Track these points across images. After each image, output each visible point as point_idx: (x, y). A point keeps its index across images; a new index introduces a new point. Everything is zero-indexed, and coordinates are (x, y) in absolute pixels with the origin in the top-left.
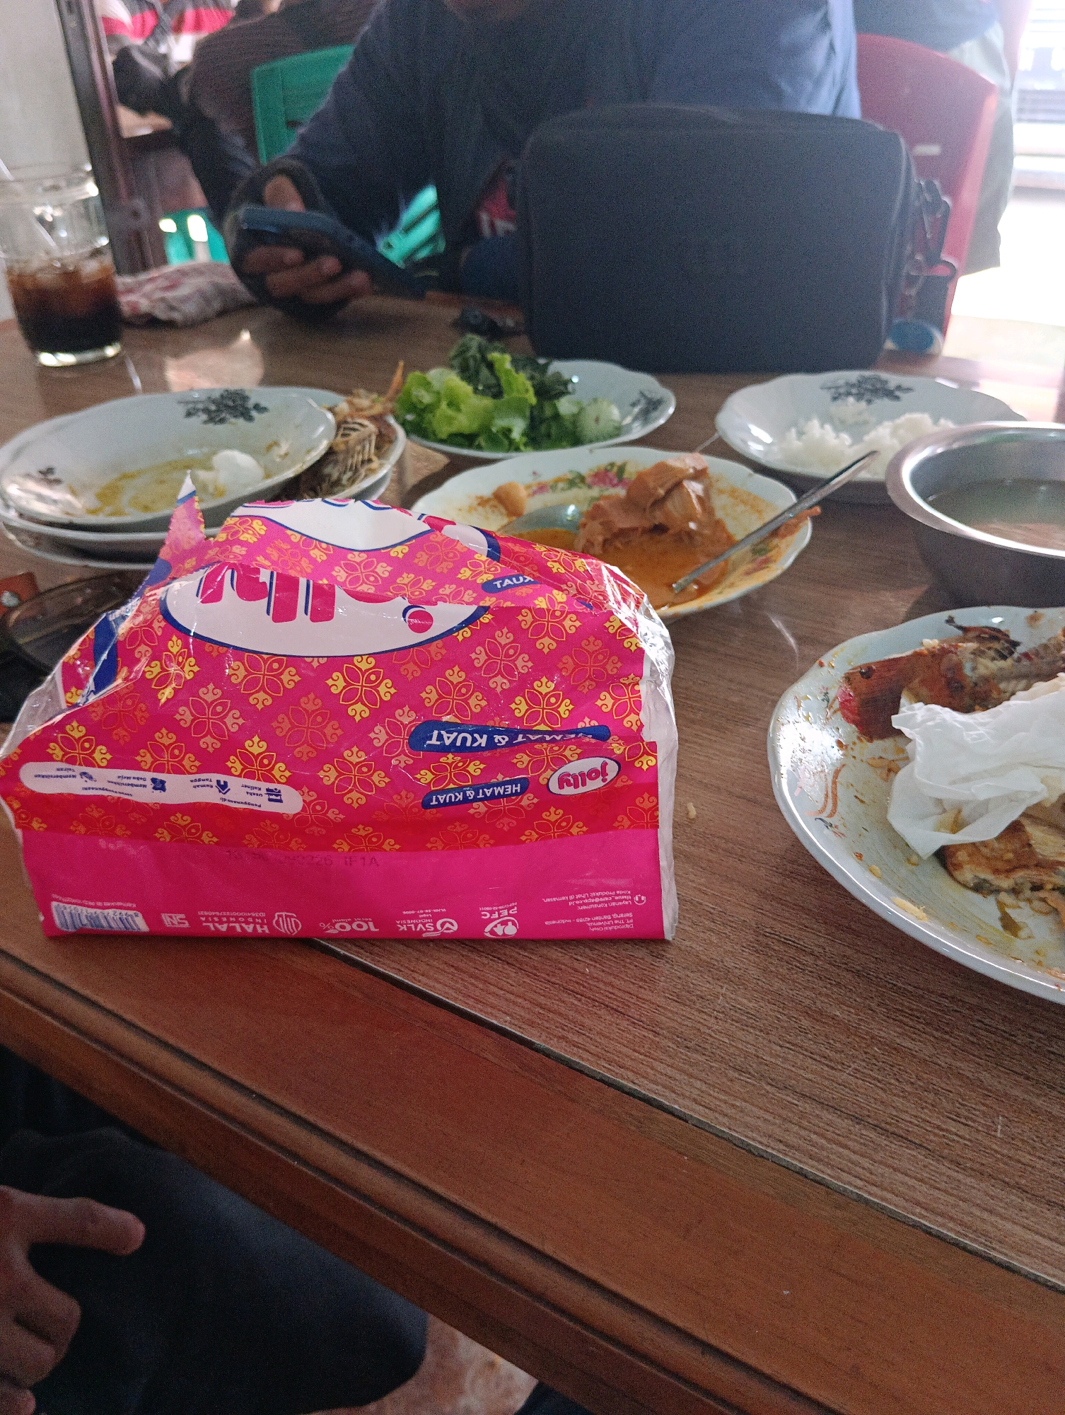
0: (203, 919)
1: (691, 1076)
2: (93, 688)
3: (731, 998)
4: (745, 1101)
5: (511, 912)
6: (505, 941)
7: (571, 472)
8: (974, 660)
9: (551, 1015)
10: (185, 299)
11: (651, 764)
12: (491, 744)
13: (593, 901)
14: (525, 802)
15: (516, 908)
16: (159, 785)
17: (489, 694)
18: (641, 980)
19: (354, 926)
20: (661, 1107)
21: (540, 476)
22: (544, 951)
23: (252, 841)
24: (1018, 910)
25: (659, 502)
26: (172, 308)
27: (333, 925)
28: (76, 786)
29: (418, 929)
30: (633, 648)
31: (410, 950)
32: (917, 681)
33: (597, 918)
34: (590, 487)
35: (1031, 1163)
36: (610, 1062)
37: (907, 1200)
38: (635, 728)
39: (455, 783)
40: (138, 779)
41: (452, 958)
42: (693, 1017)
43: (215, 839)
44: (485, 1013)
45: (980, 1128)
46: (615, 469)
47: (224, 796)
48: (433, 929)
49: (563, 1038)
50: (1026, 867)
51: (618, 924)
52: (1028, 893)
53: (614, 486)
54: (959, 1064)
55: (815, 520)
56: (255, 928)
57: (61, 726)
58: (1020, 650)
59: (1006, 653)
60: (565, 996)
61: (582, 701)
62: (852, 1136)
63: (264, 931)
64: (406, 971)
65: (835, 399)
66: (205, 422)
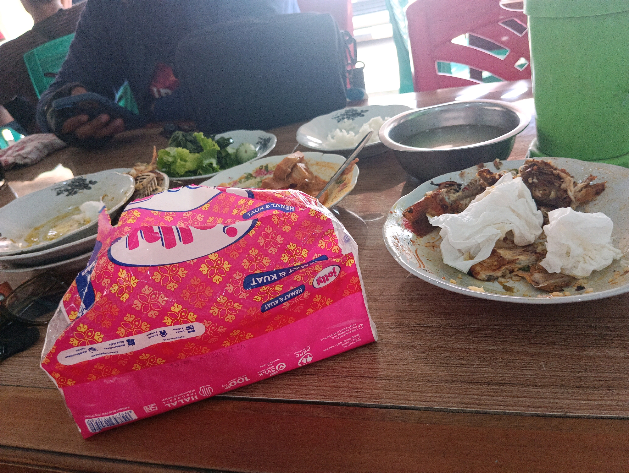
0: (165, 403)
1: (412, 391)
2: (84, 307)
3: (413, 355)
4: (440, 393)
5: (308, 351)
6: (309, 365)
7: (245, 173)
8: (448, 196)
9: (341, 389)
10: (30, 153)
11: (352, 263)
12: (279, 278)
13: (341, 333)
14: (305, 296)
15: (309, 348)
16: (131, 342)
17: (270, 256)
18: (373, 361)
19: (238, 382)
20: (406, 408)
21: (233, 178)
22: (325, 364)
23: (182, 356)
24: (508, 283)
25: (289, 175)
26: (25, 158)
27: (228, 384)
28: (87, 356)
29: (268, 373)
30: (325, 219)
31: (265, 385)
32: (430, 209)
33: (345, 341)
34: (256, 178)
35: (563, 375)
36: (376, 399)
37: (524, 407)
38: (337, 252)
39: (273, 297)
40: (119, 342)
41: (286, 381)
42: (401, 368)
43: (164, 361)
44: (312, 398)
45: (537, 369)
46: (264, 168)
47: (165, 338)
48: (275, 370)
49: (351, 396)
50: (504, 265)
51: (354, 341)
52: (509, 275)
53: (266, 175)
54: (515, 348)
55: (357, 163)
56: (191, 399)
57: (74, 329)
58: (462, 187)
59: (458, 189)
60: (343, 379)
61: (311, 247)
62: (490, 391)
63: (195, 399)
64: (268, 394)
65: (339, 122)
66: (68, 195)
